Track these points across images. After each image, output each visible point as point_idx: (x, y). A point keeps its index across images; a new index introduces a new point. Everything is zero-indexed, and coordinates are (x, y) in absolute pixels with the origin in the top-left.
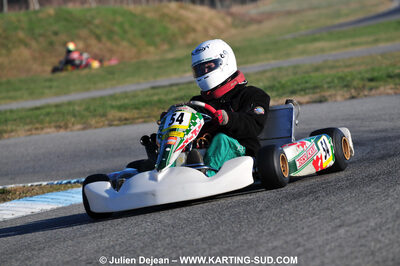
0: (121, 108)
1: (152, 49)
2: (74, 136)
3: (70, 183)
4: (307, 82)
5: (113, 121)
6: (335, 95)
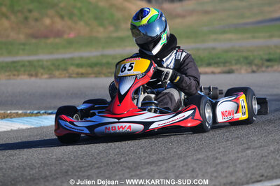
0: (78, 66)
1: (101, 29)
3: (39, 113)
4: (219, 58)
5: (72, 74)
6: (241, 69)
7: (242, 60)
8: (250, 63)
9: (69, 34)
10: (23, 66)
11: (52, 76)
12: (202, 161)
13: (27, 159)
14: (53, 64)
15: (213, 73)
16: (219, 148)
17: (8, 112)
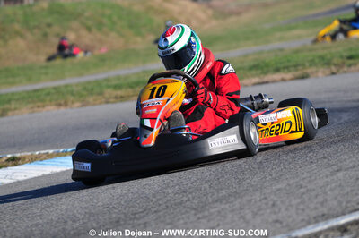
1: (139, 39)
4: (289, 61)
6: (317, 72)
7: (317, 60)
8: (328, 64)
9: (100, 49)
10: (48, 94)
11: (85, 104)
12: (284, 191)
13: (67, 210)
14: (85, 89)
15: (283, 80)
16: (303, 174)
17: (37, 153)
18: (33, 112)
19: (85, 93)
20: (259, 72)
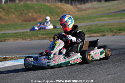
0: (42, 34)
1: (52, 17)
2: (28, 42)
4: (99, 30)
5: (40, 38)
6: (108, 34)
8: (112, 32)
10: (20, 35)
11: (31, 40)
15: (97, 36)
16: (97, 74)
17: (13, 56)
18: (14, 41)
19: (32, 36)
20: (89, 33)
